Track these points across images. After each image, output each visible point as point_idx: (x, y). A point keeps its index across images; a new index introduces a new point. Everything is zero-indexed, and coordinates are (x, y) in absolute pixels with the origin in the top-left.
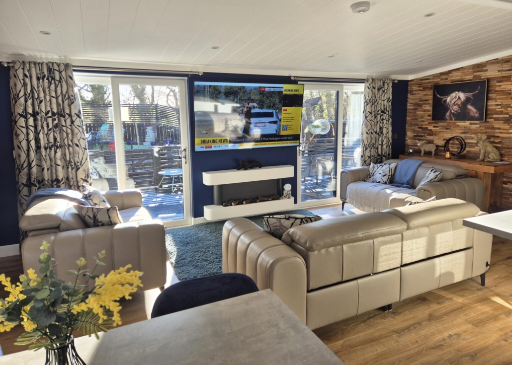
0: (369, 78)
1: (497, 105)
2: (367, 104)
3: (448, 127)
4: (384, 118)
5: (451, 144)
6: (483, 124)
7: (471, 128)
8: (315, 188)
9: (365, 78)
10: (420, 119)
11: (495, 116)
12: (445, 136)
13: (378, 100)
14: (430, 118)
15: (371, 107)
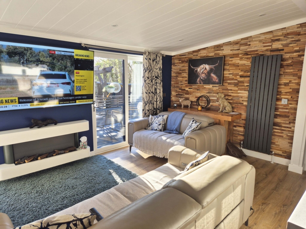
0: (146, 51)
1: (230, 74)
2: (146, 71)
3: (198, 89)
4: (158, 82)
5: (201, 100)
6: (221, 87)
7: (213, 89)
8: (111, 132)
9: (143, 52)
10: (180, 83)
11: (228, 81)
12: (197, 95)
13: (153, 69)
14: (187, 82)
15: (149, 73)
